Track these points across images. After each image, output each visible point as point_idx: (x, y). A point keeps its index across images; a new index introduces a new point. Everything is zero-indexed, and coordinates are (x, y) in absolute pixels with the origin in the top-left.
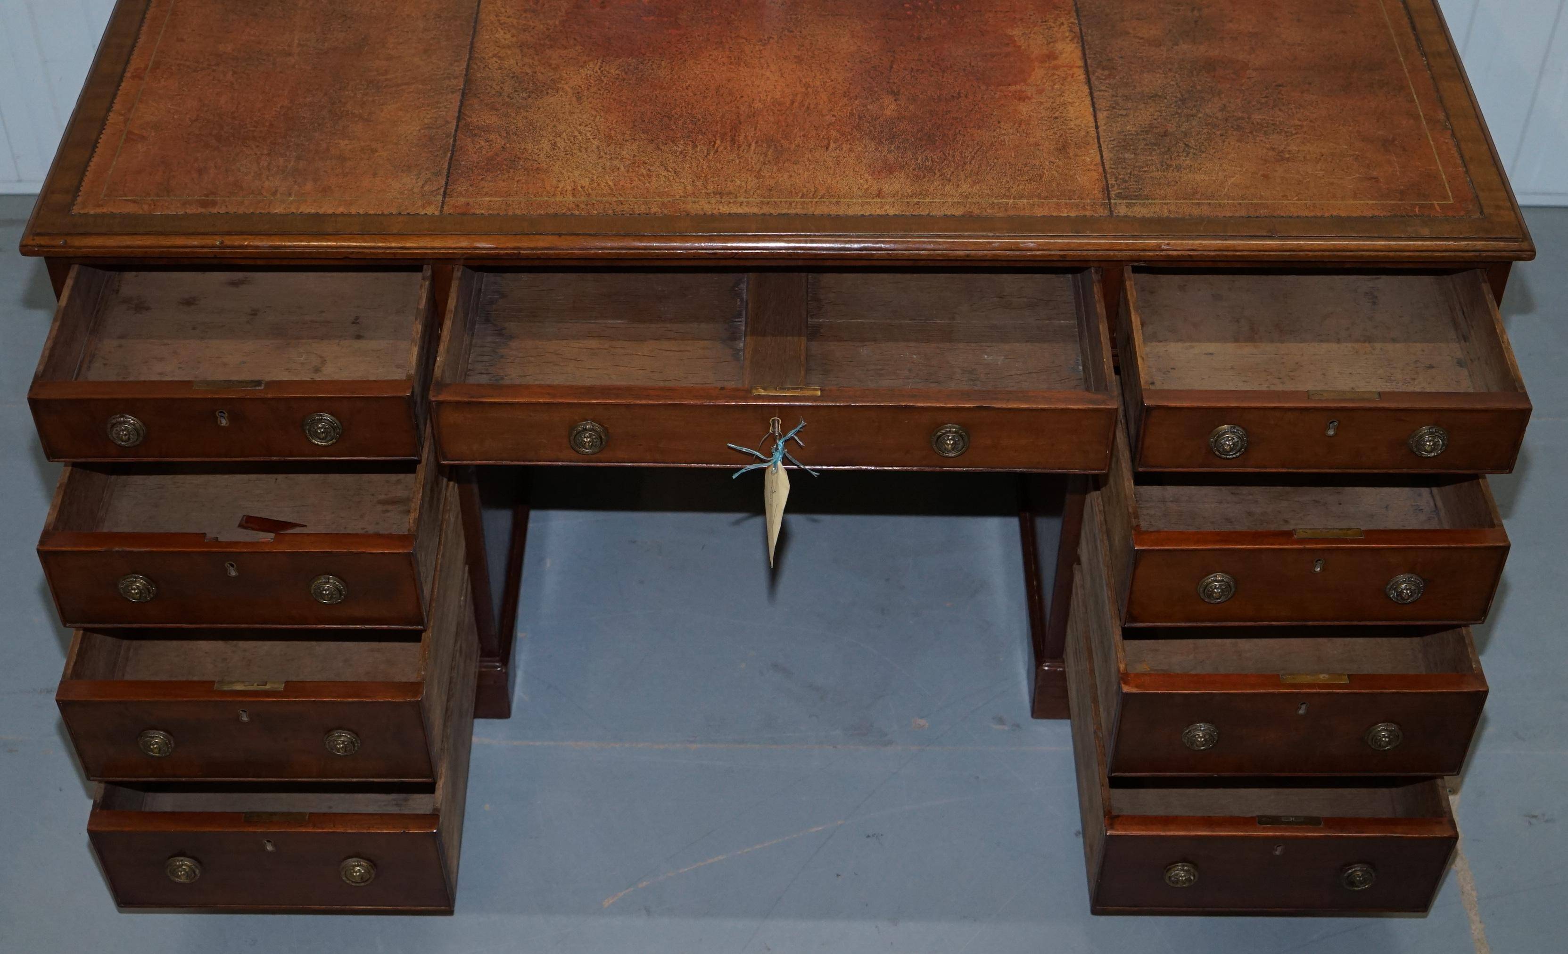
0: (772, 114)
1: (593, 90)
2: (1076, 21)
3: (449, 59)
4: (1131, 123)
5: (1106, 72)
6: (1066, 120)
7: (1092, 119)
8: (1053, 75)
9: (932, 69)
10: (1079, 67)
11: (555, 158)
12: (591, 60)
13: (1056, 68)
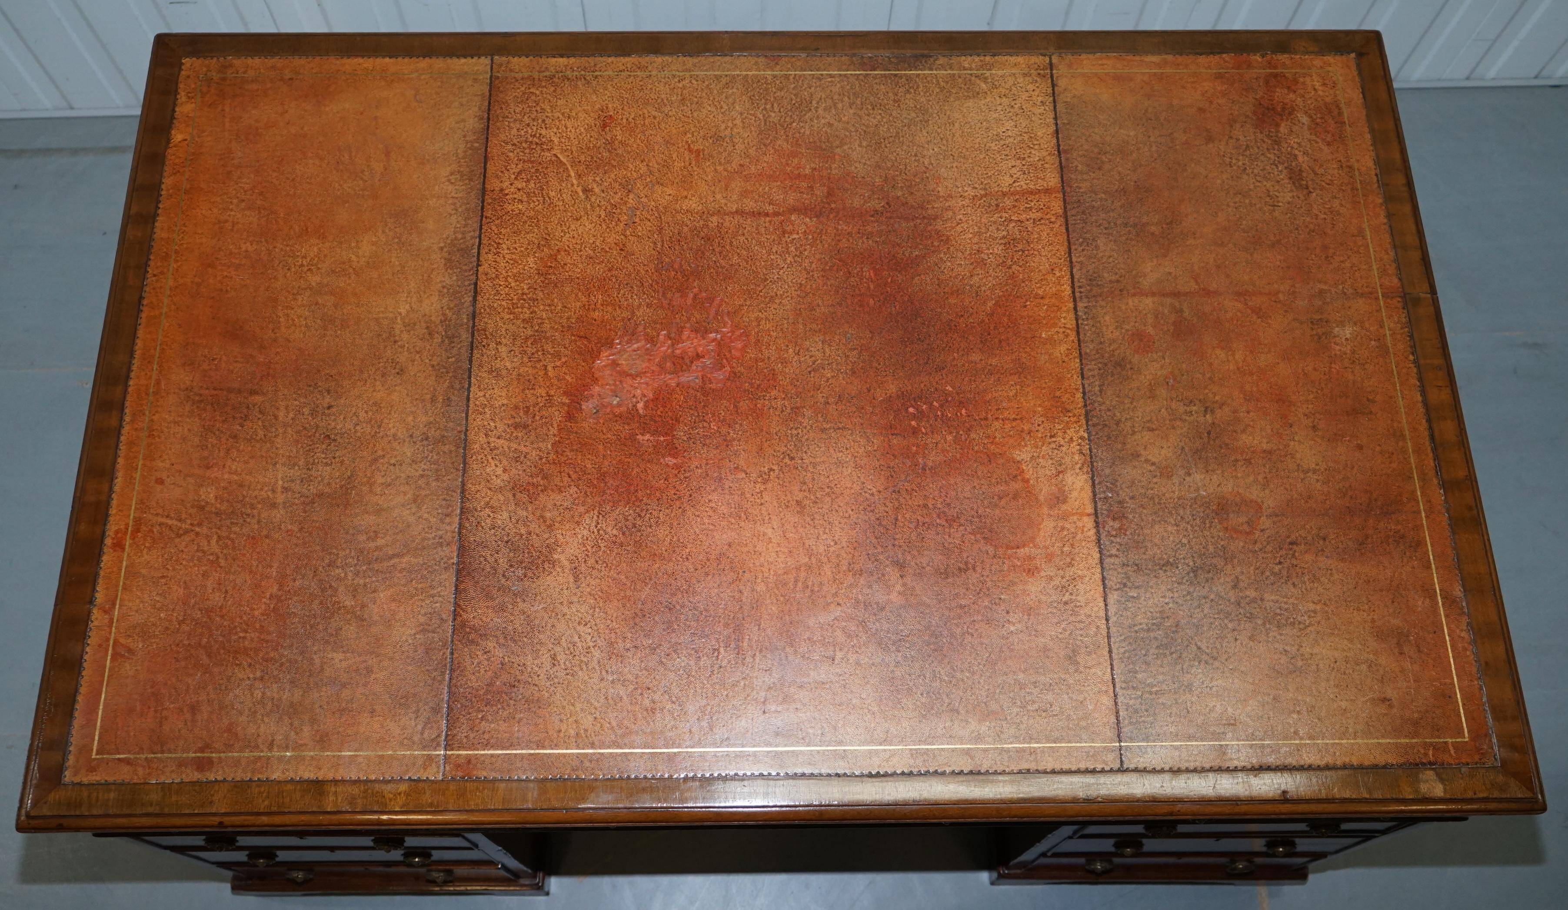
0: (775, 601)
1: (591, 562)
2: (1086, 435)
3: (440, 511)
4: (1143, 610)
5: (1117, 525)
6: (1076, 606)
7: (1102, 604)
8: (1063, 529)
9: (938, 521)
10: (1089, 515)
11: (556, 680)
12: (587, 512)
13: (1065, 517)
